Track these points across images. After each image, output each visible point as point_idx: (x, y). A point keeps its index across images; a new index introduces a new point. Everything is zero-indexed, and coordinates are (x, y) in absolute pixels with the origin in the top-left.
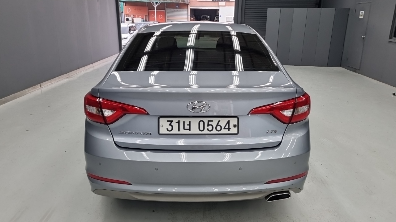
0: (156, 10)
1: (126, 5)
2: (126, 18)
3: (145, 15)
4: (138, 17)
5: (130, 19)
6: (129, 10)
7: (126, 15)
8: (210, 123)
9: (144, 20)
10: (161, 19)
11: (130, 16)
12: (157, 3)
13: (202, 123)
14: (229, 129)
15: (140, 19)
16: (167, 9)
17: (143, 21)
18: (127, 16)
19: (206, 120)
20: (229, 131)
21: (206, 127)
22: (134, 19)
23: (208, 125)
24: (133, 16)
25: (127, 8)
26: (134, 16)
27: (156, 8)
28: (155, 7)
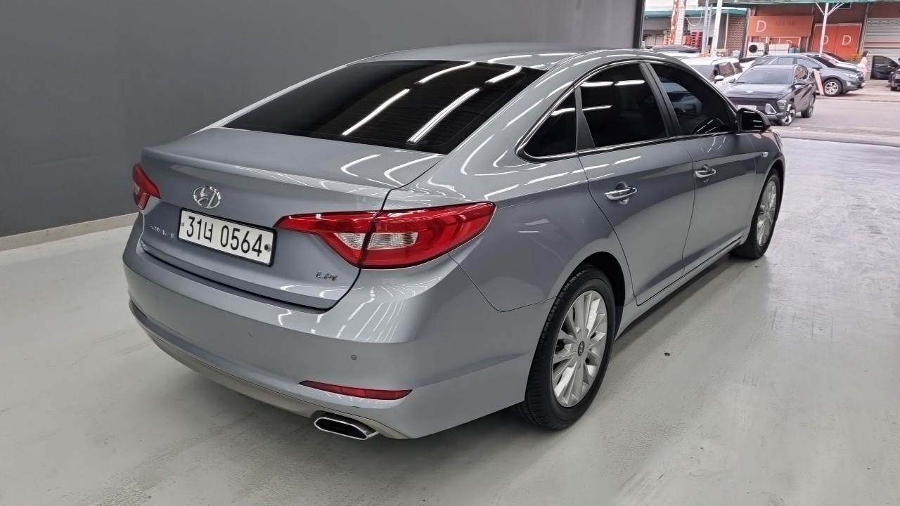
0: (827, 23)
1: (758, 13)
2: (750, 44)
3: (802, 38)
4: (783, 42)
5: (761, 46)
6: (761, 26)
7: (753, 38)
8: (236, 234)
9: (798, 49)
10: (845, 46)
11: (763, 40)
12: (831, 6)
13: (225, 230)
14: (259, 251)
15: (787, 46)
16: (867, 20)
17: (795, 52)
18: (755, 39)
19: (231, 226)
20: (258, 255)
21: (230, 241)
22: (771, 47)
23: (234, 237)
24: (771, 39)
25: (759, 21)
26: (772, 41)
27: (828, 18)
28: (826, 15)
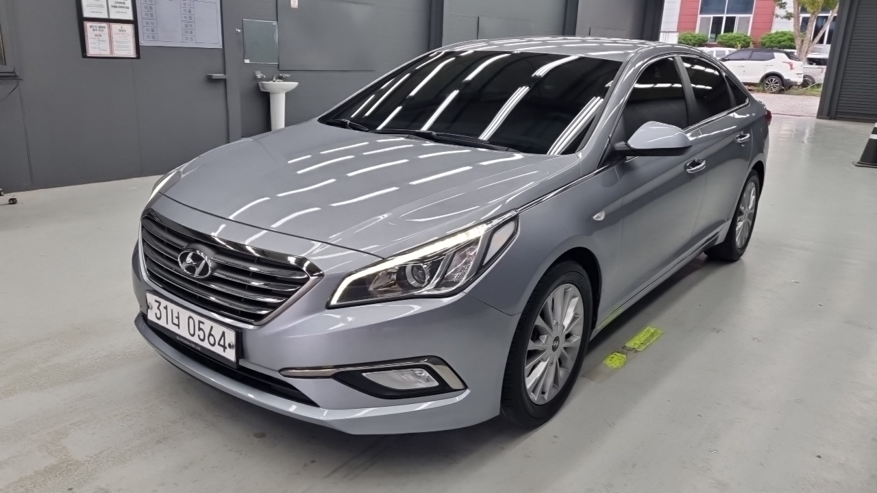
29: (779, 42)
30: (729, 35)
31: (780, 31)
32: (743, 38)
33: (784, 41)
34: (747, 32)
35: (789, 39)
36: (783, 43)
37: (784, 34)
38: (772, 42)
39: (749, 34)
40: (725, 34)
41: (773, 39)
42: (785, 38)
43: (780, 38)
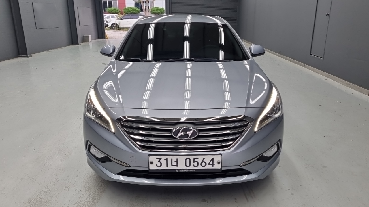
29: (130, 11)
30: (111, 9)
31: (129, 7)
32: (117, 10)
33: (132, 11)
34: (117, 7)
35: (133, 10)
36: (131, 12)
37: (131, 8)
38: (127, 11)
39: (118, 8)
40: (109, 8)
41: (127, 10)
42: (132, 10)
43: (130, 10)
